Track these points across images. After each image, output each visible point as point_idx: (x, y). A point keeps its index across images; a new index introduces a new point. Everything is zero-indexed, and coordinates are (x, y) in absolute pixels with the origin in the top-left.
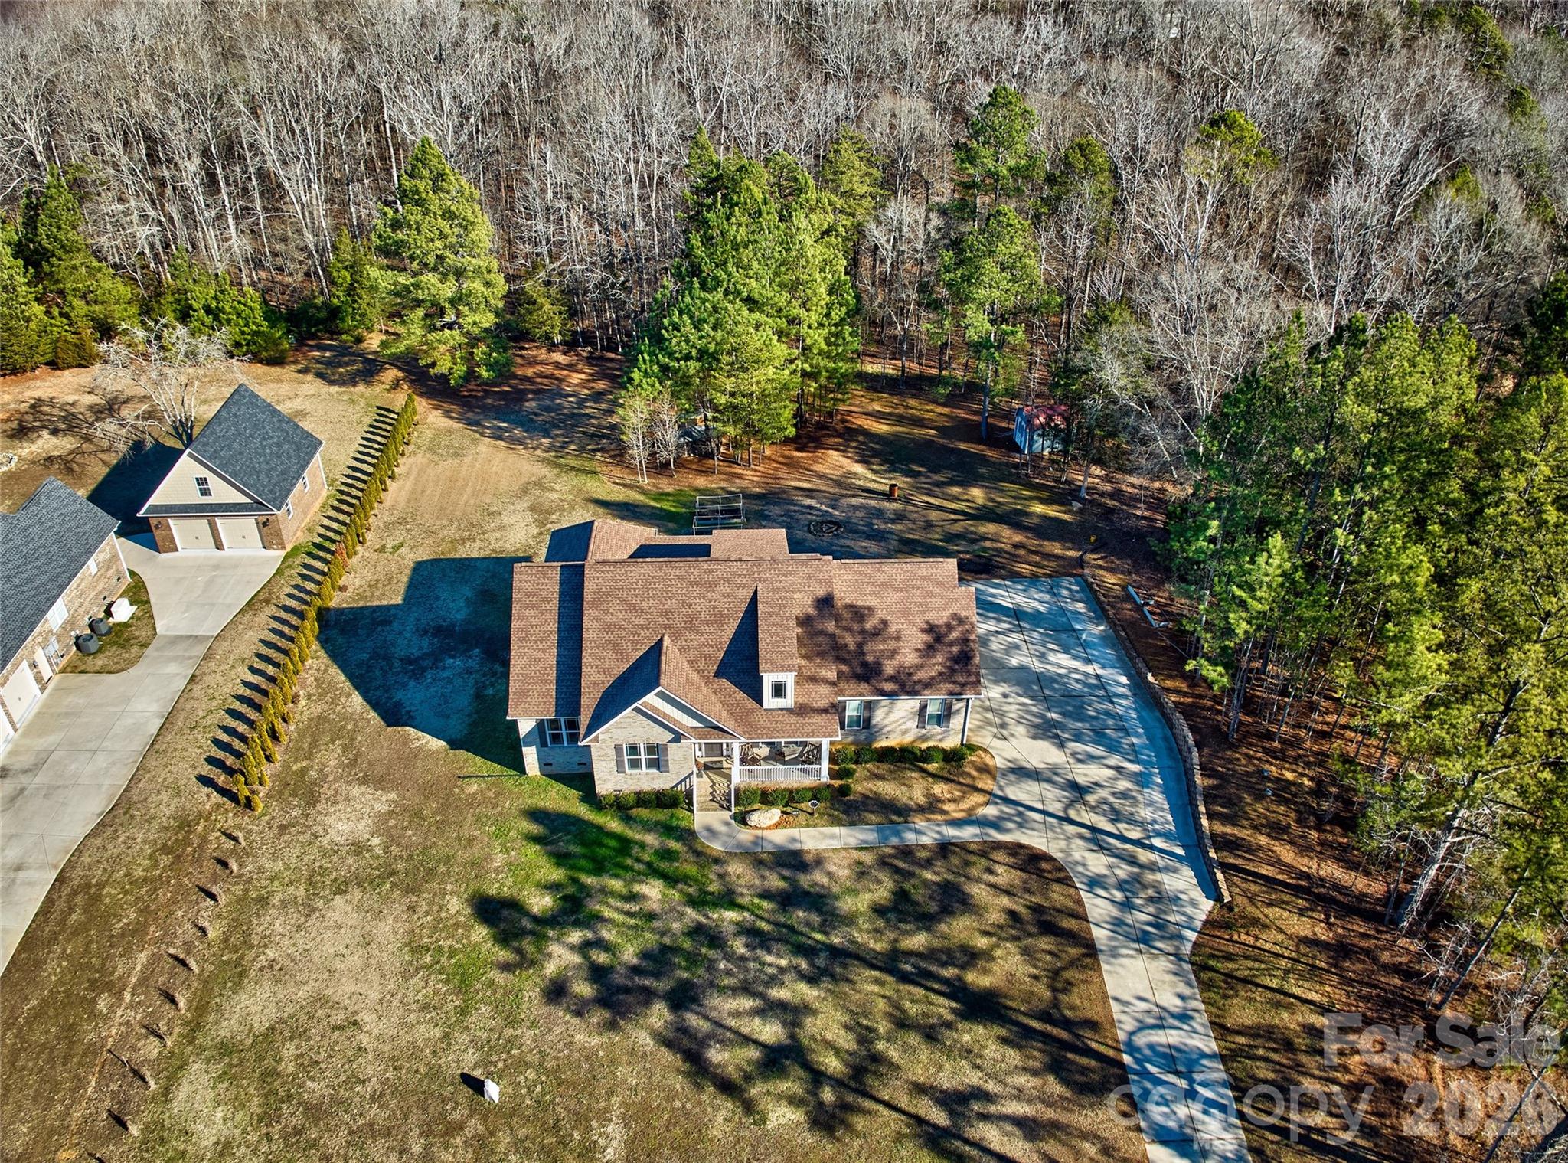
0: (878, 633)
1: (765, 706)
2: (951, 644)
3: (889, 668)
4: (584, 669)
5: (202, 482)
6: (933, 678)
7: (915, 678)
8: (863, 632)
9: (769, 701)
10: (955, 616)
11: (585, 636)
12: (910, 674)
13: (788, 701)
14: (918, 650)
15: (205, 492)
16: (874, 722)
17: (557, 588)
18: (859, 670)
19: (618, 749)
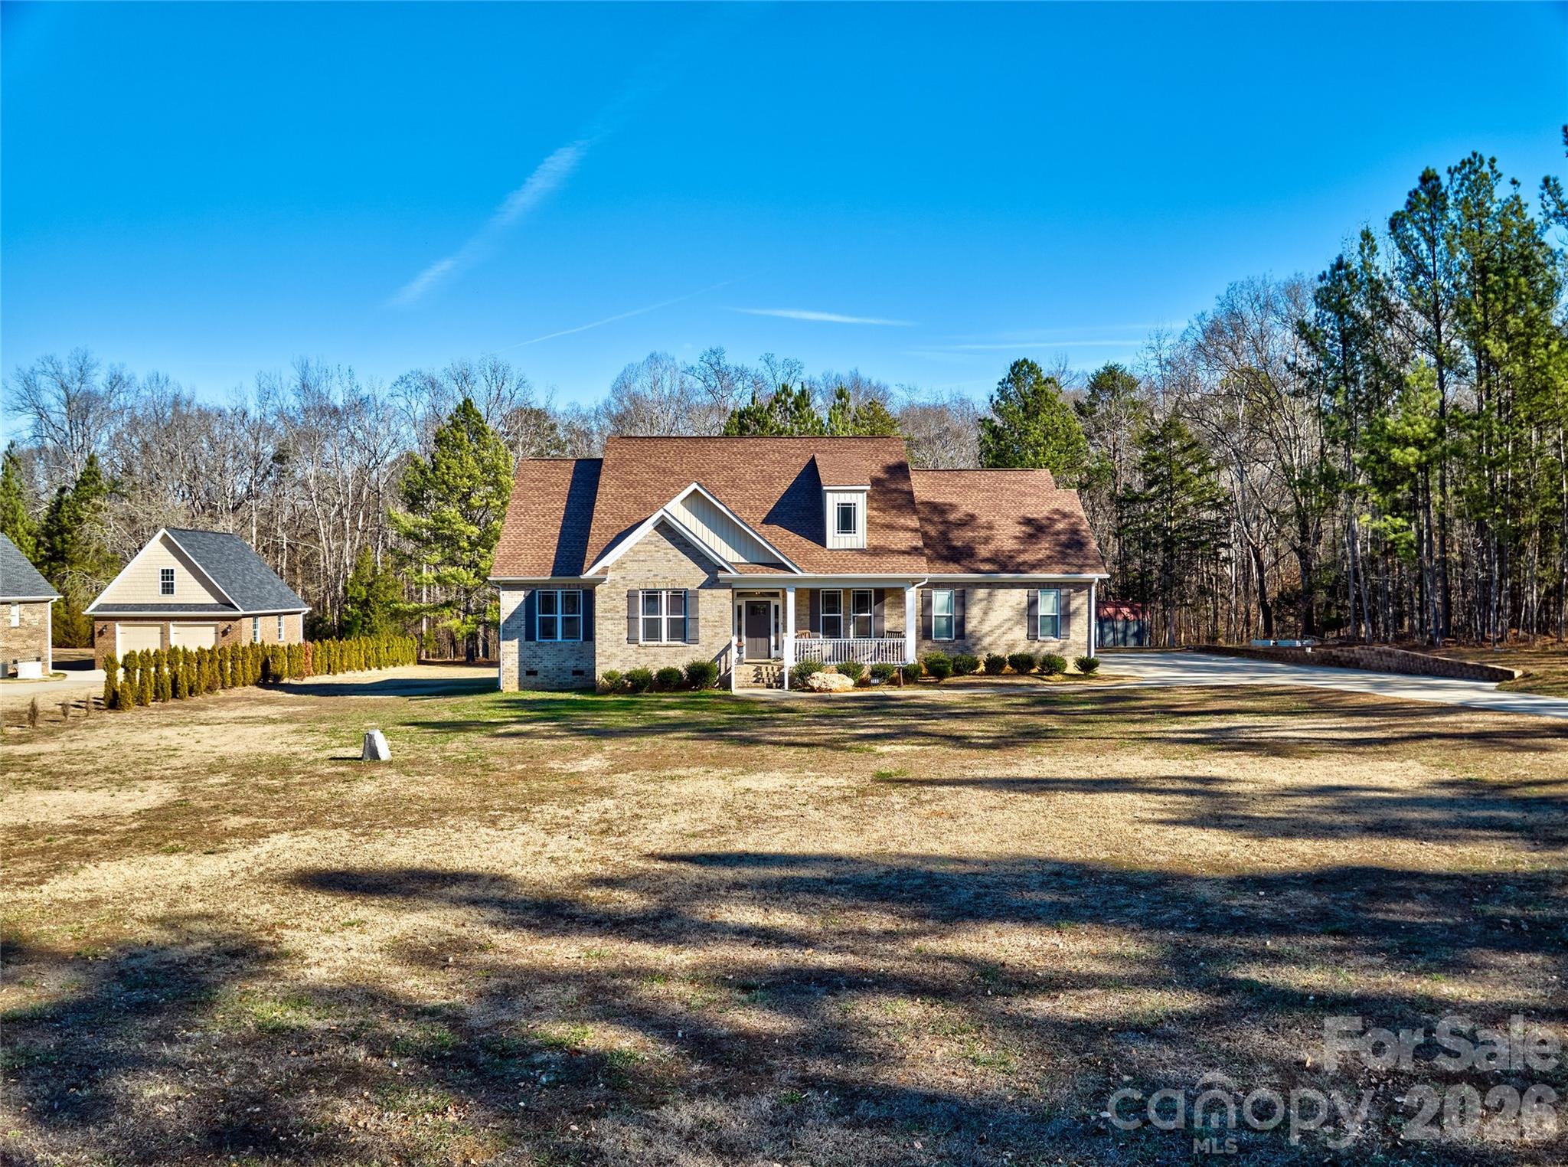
0: (962, 524)
1: (829, 545)
2: (1058, 533)
3: (983, 551)
4: (596, 515)
5: (168, 575)
6: (1040, 560)
7: (1020, 560)
8: (945, 522)
9: (834, 538)
10: (1057, 511)
11: (600, 490)
12: (1011, 557)
13: (860, 538)
14: (1016, 538)
15: (168, 589)
16: (970, 627)
17: (570, 476)
18: (945, 552)
19: (631, 596)
